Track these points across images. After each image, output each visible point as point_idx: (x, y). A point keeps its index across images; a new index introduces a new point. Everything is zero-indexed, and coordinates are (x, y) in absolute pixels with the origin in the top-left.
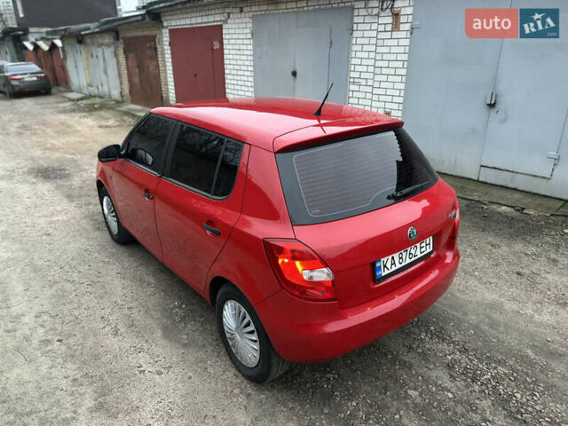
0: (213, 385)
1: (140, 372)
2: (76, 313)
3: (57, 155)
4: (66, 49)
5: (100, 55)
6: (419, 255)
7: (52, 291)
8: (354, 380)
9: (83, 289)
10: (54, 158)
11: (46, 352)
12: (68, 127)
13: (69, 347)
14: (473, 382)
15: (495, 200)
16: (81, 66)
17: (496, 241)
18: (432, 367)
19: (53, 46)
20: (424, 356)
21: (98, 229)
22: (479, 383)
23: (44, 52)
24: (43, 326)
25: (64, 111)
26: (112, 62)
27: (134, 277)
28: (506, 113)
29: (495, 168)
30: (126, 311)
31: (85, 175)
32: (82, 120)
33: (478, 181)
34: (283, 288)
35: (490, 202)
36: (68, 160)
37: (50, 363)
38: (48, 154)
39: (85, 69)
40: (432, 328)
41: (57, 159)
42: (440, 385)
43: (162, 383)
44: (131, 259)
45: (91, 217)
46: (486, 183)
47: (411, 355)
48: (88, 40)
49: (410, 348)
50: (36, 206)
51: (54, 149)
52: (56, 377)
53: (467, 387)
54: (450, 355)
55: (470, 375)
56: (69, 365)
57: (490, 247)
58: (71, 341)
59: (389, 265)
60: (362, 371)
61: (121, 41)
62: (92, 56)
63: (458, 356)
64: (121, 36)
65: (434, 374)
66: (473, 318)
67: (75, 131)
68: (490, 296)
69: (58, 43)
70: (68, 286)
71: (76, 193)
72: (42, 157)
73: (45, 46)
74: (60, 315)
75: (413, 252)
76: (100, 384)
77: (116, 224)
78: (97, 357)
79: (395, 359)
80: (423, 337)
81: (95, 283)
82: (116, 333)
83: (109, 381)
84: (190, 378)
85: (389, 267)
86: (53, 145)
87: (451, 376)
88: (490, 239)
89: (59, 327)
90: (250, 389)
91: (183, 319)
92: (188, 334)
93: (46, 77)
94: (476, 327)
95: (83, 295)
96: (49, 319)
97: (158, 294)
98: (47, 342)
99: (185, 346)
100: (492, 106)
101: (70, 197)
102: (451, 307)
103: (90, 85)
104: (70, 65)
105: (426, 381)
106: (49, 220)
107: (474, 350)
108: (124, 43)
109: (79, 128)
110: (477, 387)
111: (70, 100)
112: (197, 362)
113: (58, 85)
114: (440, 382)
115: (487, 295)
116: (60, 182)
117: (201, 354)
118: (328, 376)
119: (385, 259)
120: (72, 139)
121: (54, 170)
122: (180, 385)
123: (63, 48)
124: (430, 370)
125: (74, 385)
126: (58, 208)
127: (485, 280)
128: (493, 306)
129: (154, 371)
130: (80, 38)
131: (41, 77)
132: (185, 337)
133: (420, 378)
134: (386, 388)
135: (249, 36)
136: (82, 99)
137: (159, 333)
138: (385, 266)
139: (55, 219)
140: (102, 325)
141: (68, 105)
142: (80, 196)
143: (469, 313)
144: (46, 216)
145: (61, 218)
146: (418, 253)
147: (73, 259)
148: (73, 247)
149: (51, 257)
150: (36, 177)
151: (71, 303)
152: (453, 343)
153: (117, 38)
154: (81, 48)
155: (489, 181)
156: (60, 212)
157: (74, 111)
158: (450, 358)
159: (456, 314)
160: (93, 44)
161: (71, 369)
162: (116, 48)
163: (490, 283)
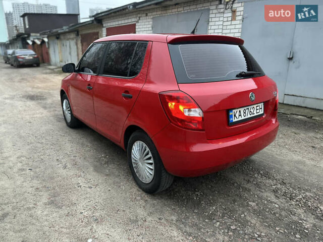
0: (124, 194)
1: (78, 186)
2: (42, 157)
3: (40, 90)
4: (50, 42)
5: (68, 44)
6: (256, 114)
7: (29, 147)
8: (213, 196)
9: (48, 147)
10: (38, 91)
11: (22, 175)
12: (47, 80)
13: (36, 173)
14: (291, 199)
15: (294, 113)
16: (57, 51)
17: (297, 131)
18: (263, 191)
19: (43, 42)
20: (258, 185)
21: (60, 121)
22: (295, 200)
23: (38, 45)
24: (21, 162)
25: (46, 73)
26: (74, 48)
27: (78, 143)
28: (299, 62)
29: (293, 95)
30: (72, 158)
31: (54, 98)
32: (56, 77)
33: (283, 104)
34: (171, 122)
35: (291, 114)
36: (46, 92)
37: (23, 180)
38: (34, 90)
39: (59, 53)
40: (262, 172)
41: (39, 92)
42: (269, 200)
43: (91, 192)
44: (78, 135)
45: (56, 116)
46: (288, 105)
47: (249, 185)
48: (62, 37)
49: (248, 181)
50: (25, 110)
51: (38, 88)
52: (25, 186)
53: (287, 202)
54: (274, 185)
55: (289, 196)
56: (35, 181)
57: (294, 134)
58: (38, 170)
59: (237, 115)
60: (219, 192)
61: (80, 36)
62: (63, 45)
63: (279, 186)
64: (80, 33)
65: (265, 195)
66: (287, 168)
67: (51, 81)
68: (296, 158)
69: (46, 40)
70: (39, 145)
71: (48, 106)
72: (31, 91)
73: (38, 42)
74: (32, 158)
75: (252, 111)
76: (52, 191)
77: (70, 115)
78: (52, 178)
79: (239, 187)
80: (256, 176)
81: (55, 144)
82: (65, 167)
83: (58, 190)
84: (110, 190)
85: (237, 116)
86: (38, 86)
87: (276, 196)
88: (293, 131)
89: (31, 163)
90: (147, 197)
91: (107, 163)
92: (109, 170)
93: (37, 57)
94: (289, 172)
95: (48, 149)
96: (25, 159)
97: (92, 151)
98: (23, 170)
99: (107, 175)
100: (290, 59)
101: (45, 108)
102: (273, 162)
103: (61, 61)
104: (51, 52)
105: (261, 198)
106: (32, 116)
107: (289, 183)
108: (81, 37)
109: (53, 80)
110: (293, 202)
111: (50, 69)
112: (114, 183)
113: (44, 62)
114: (269, 199)
115: (294, 157)
116: (40, 101)
117: (117, 180)
118: (197, 193)
119: (235, 111)
120: (49, 84)
121: (37, 96)
122: (103, 194)
123: (48, 42)
124: (262, 192)
125: (36, 191)
126: (38, 112)
127: (292, 149)
128: (299, 162)
129: (87, 186)
130: (58, 36)
131: (35, 57)
132: (107, 171)
133: (256, 196)
134: (234, 201)
135: (151, 29)
136: (56, 68)
137: (92, 169)
138: (235, 116)
139: (35, 116)
140: (57, 163)
141: (48, 71)
142: (50, 107)
143: (284, 165)
144: (30, 115)
145: (38, 116)
146: (255, 112)
147: (43, 133)
148: (44, 128)
149: (31, 133)
150: (27, 99)
151: (39, 152)
152: (276, 180)
153: (78, 35)
154: (58, 42)
155: (290, 103)
156: (39, 113)
157: (51, 73)
158: (274, 187)
159: (276, 166)
160: (64, 39)
161: (36, 183)
162: (77, 40)
163: (296, 151)
